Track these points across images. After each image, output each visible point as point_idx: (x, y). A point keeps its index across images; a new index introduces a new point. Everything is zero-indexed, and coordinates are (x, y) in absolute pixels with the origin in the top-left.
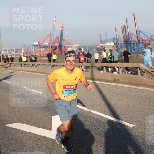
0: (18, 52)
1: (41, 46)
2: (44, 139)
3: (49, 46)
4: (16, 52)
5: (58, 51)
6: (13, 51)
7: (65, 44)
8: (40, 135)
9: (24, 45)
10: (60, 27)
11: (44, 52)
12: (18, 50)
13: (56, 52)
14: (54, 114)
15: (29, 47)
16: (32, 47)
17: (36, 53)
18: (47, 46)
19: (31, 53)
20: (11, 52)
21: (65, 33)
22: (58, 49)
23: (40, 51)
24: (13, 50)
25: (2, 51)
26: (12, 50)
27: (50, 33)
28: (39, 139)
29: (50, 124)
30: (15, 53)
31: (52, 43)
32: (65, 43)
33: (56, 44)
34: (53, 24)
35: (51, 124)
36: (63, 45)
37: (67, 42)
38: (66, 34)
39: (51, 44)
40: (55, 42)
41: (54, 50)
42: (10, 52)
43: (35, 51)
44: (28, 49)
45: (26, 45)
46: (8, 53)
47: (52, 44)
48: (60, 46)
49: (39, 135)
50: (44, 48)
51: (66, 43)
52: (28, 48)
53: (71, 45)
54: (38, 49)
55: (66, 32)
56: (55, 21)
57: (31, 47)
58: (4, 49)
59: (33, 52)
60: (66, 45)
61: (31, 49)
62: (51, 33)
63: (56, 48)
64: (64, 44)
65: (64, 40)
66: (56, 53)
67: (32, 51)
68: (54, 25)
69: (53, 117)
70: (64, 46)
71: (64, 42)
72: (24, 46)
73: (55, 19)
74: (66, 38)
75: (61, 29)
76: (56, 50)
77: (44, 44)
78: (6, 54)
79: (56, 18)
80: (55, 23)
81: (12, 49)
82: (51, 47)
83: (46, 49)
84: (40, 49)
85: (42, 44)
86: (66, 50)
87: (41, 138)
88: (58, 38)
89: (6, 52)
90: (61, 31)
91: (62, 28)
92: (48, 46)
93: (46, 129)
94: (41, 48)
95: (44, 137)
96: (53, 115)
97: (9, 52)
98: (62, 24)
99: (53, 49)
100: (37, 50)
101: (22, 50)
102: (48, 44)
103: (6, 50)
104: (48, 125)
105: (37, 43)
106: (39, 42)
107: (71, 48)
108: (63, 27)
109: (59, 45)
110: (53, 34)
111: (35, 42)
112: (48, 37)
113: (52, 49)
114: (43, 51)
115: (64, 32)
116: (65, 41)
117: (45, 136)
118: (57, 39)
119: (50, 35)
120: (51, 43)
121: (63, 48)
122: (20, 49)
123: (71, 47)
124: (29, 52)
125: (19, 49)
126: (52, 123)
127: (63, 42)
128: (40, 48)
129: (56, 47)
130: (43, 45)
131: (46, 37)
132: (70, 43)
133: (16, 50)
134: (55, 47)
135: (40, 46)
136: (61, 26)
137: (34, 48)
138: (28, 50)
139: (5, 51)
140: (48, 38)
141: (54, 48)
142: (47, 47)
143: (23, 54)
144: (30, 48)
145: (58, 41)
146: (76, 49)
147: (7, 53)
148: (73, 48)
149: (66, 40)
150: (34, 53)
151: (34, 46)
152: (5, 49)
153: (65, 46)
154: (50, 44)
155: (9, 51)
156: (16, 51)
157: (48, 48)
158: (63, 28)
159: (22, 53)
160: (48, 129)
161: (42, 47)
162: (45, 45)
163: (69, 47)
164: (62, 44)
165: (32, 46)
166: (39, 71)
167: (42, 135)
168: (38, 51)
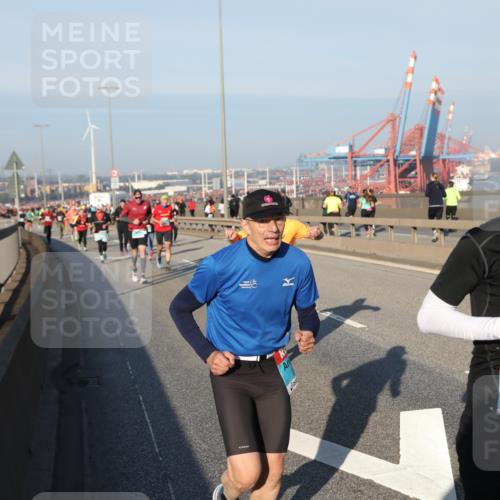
0: (278, 179)
1: (360, 159)
2: (371, 494)
3: (388, 161)
4: (273, 181)
5: (418, 175)
6: (264, 178)
7: (445, 151)
8: (358, 478)
9: (301, 156)
10: (431, 92)
11: (369, 182)
12: (278, 175)
13: (412, 180)
14: (406, 404)
15: (317, 165)
16: (327, 163)
17: (340, 185)
18: (379, 161)
19: (324, 184)
20: (254, 182)
21: (449, 112)
22: (418, 170)
23: (355, 175)
24: (262, 175)
25: (228, 178)
26: (259, 173)
27: (392, 115)
28: (355, 492)
29: (394, 439)
30: (271, 184)
31: (398, 148)
32: (445, 146)
33: (413, 153)
34: (406, 79)
35: (396, 441)
36: (438, 157)
37: (452, 145)
38: (450, 116)
39: (395, 151)
40: (408, 144)
41: (404, 174)
42: (251, 180)
43: (336, 175)
44: (312, 171)
45: (305, 156)
46: (246, 184)
47: (397, 154)
48: (428, 160)
49: (353, 476)
50: (369, 168)
51: (448, 148)
52: (313, 168)
53: (467, 157)
54: (347, 170)
55: (452, 108)
56: (412, 70)
57: (322, 162)
58: (233, 171)
59: (330, 182)
60: (448, 154)
61: (323, 170)
62: (397, 112)
63: (412, 167)
64: (442, 152)
65: (442, 137)
66: (410, 183)
67: (327, 175)
68: (406, 83)
69: (404, 415)
70: (441, 157)
71: (443, 143)
72: (300, 161)
73: (412, 63)
74: (449, 129)
75: (432, 97)
76: (413, 173)
77: (368, 151)
78: (238, 188)
79: (415, 58)
80: (410, 78)
81: (260, 170)
82: (395, 161)
83: (377, 171)
84: (355, 170)
85: (362, 153)
86: (449, 173)
87: (362, 488)
88: (421, 130)
89: (240, 181)
90: (434, 104)
91: (436, 93)
92: (385, 159)
93: (380, 458)
94: (358, 168)
95: (370, 484)
96: (405, 410)
97: (248, 182)
98: (437, 81)
99: (402, 168)
100: (344, 173)
101: (292, 172)
102: (382, 151)
103: (238, 175)
104: (388, 442)
105: (344, 150)
106: (351, 147)
107: (468, 165)
108: (440, 89)
109: (422, 155)
110: (403, 117)
111: (338, 145)
112: (382, 129)
113: (398, 171)
114: (364, 177)
115: (442, 109)
116: (446, 141)
117: (378, 480)
118: (417, 135)
119: (393, 120)
120: (394, 147)
121: (438, 168)
122: (285, 170)
123: (469, 163)
124: (317, 182)
125: (281, 172)
126: (401, 436)
127: (437, 144)
128: (355, 166)
129: (410, 164)
130: (365, 156)
131: (375, 130)
132: (464, 148)
133: (272, 172)
134: (407, 163)
135: (354, 159)
136: (434, 86)
137: (332, 166)
138: (314, 176)
139: (235, 177)
140: (382, 132)
141: (406, 165)
142: (378, 165)
143: (294, 187)
144: (321, 166)
145: (421, 143)
146: (488, 168)
147: (242, 185)
148: (475, 166)
149: (449, 138)
150: (333, 184)
151: (335, 158)
152: (238, 169)
153: (444, 160)
154: (393, 150)
155: (248, 177)
156: (271, 179)
157: (382, 166)
158: (439, 94)
159: (291, 183)
160: (386, 459)
161: (364, 164)
162: (374, 156)
163: (459, 163)
164: (436, 153)
165: (326, 159)
166: (350, 249)
167: (366, 478)
168: (347, 176)
